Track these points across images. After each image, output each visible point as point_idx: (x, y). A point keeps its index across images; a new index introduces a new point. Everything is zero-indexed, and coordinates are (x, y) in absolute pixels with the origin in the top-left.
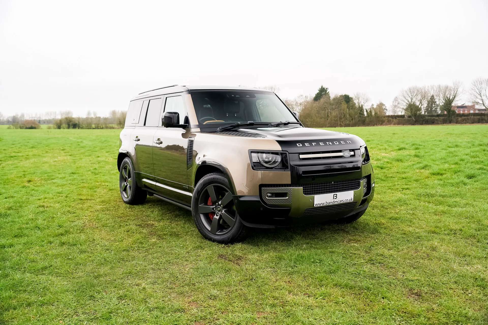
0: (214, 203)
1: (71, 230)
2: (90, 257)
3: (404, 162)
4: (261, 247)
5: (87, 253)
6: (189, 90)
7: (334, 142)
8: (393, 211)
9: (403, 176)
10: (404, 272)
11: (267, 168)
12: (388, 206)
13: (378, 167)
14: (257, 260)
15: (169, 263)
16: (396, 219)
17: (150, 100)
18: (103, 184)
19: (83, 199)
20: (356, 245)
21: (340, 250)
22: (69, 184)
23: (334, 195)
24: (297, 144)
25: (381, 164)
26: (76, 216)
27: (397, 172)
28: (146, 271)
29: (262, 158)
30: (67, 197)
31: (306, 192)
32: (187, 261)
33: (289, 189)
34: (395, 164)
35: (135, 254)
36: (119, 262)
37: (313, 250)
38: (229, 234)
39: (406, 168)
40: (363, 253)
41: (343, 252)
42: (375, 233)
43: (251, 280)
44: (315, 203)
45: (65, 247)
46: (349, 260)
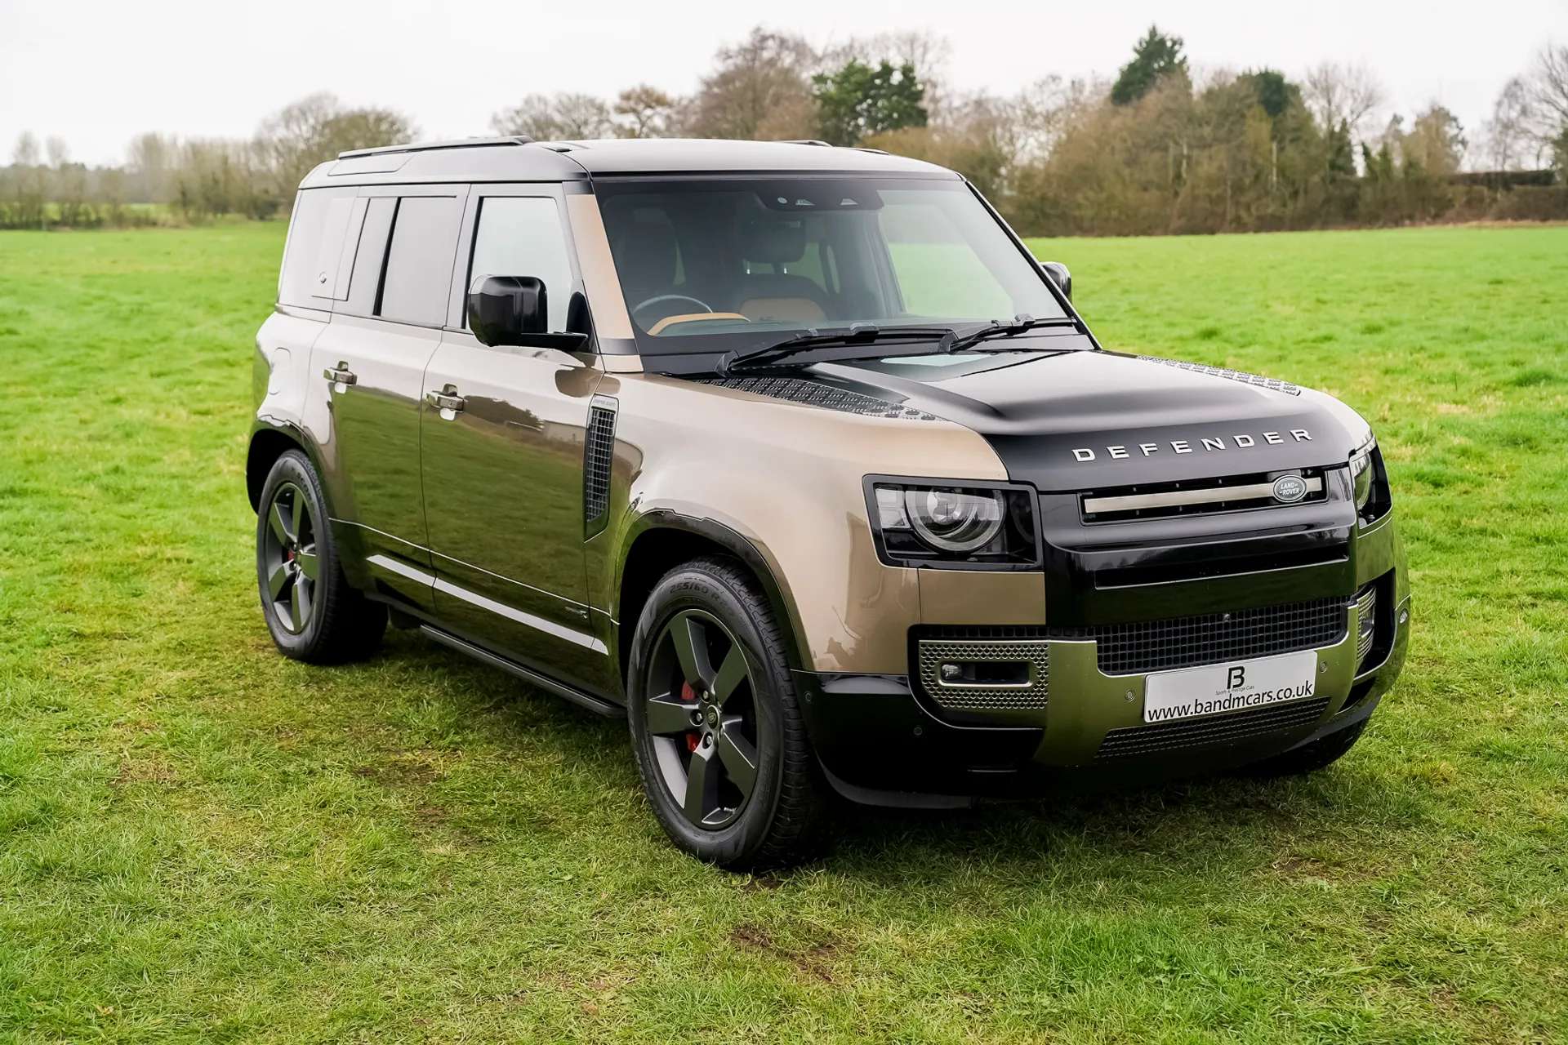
2: (177, 936)
3: (1545, 452)
4: (910, 886)
5: (159, 917)
8: (1487, 714)
9: (1538, 526)
10: (1539, 1028)
11: (944, 555)
12: (1466, 685)
14: (899, 953)
16: (1501, 756)
17: (399, 199)
18: (169, 554)
19: (88, 631)
20: (1323, 883)
22: (6, 550)
23: (1231, 670)
24: (1076, 452)
26: (74, 725)
27: (1510, 508)
28: (429, 1004)
29: (921, 508)
31: (1109, 662)
32: (600, 953)
33: (1039, 645)
35: (371, 918)
36: (308, 962)
37: (1139, 909)
39: (1553, 487)
40: (1355, 929)
41: (1268, 922)
42: (1407, 827)
44: (1150, 706)
45: (57, 887)
46: (1295, 961)
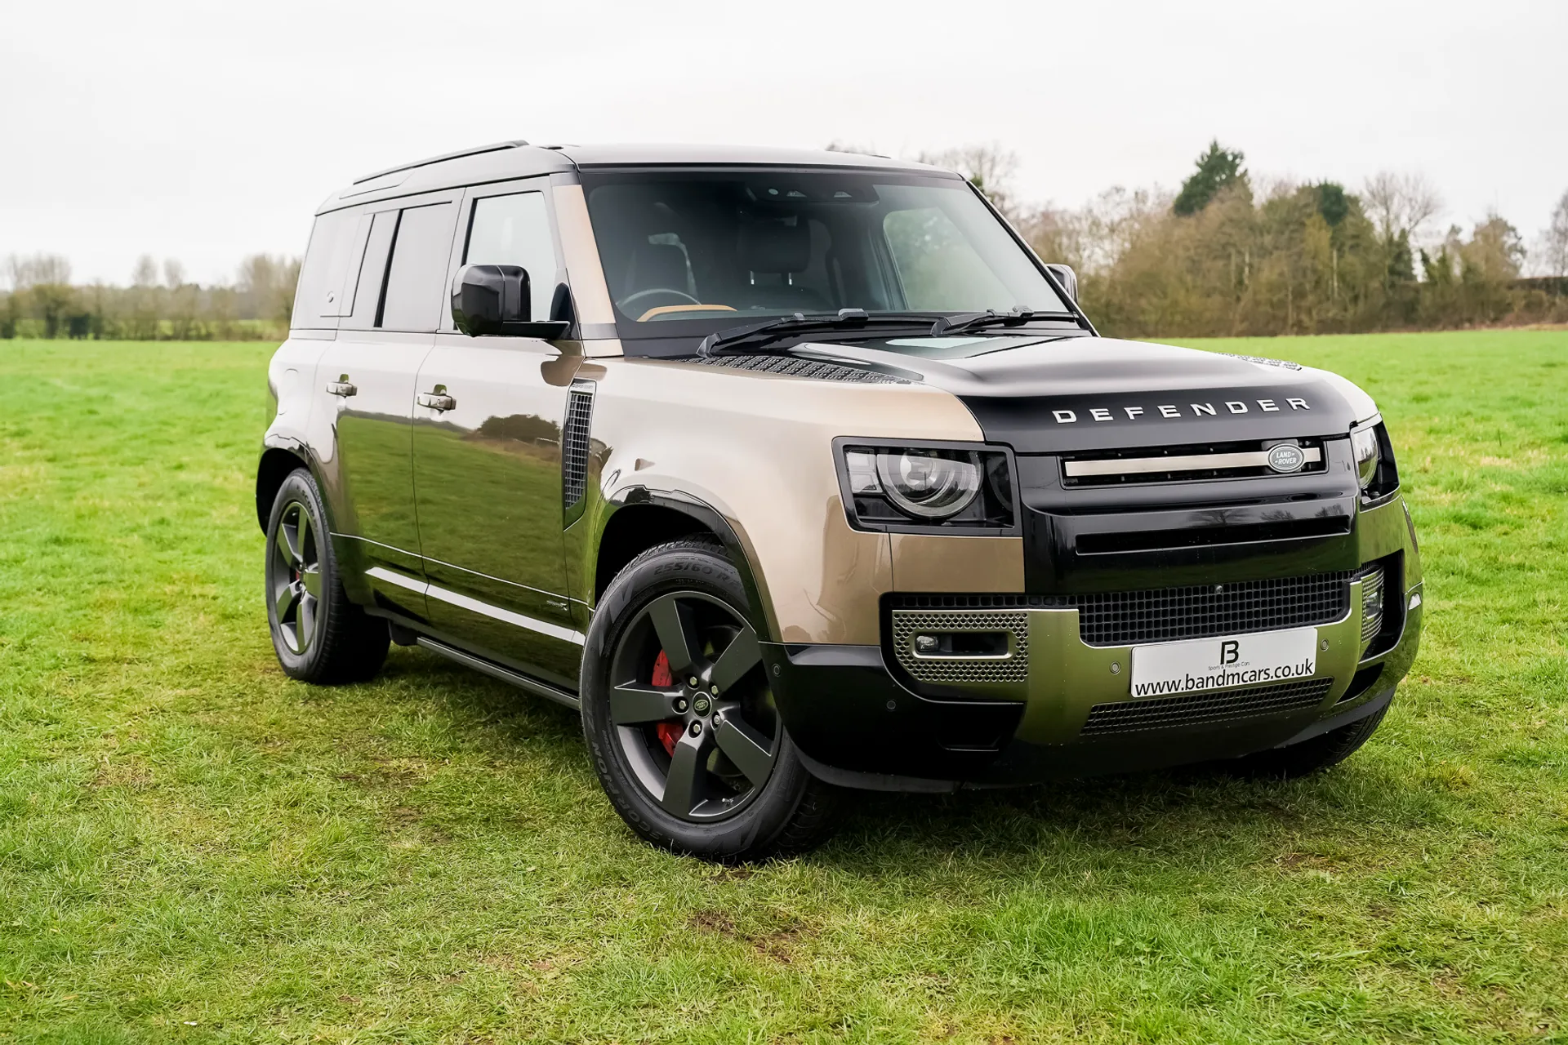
0: (679, 678)
1: (32, 799)
4: (887, 878)
5: (98, 902)
6: (574, 166)
7: (1229, 404)
8: (1514, 725)
10: (1548, 1011)
12: (1494, 700)
13: (1458, 519)
14: (865, 937)
15: (470, 948)
16: (1526, 761)
17: (401, 211)
18: (196, 590)
19: (98, 656)
20: (1326, 875)
21: (1253, 898)
22: (39, 590)
23: (1224, 644)
24: (1056, 413)
25: (1474, 505)
26: (62, 736)
27: (1550, 546)
28: (360, 982)
30: (22, 648)
31: (1092, 632)
32: (550, 936)
33: (1017, 614)
34: (1541, 503)
35: (320, 905)
36: (243, 945)
37: (1125, 897)
38: (748, 818)
40: (1357, 917)
41: (1262, 911)
42: (1421, 826)
43: (834, 1026)
44: (1137, 680)
46: (1289, 946)
